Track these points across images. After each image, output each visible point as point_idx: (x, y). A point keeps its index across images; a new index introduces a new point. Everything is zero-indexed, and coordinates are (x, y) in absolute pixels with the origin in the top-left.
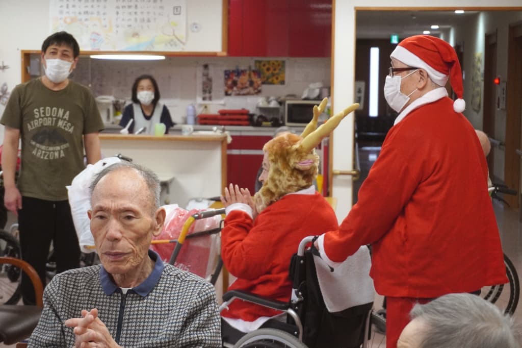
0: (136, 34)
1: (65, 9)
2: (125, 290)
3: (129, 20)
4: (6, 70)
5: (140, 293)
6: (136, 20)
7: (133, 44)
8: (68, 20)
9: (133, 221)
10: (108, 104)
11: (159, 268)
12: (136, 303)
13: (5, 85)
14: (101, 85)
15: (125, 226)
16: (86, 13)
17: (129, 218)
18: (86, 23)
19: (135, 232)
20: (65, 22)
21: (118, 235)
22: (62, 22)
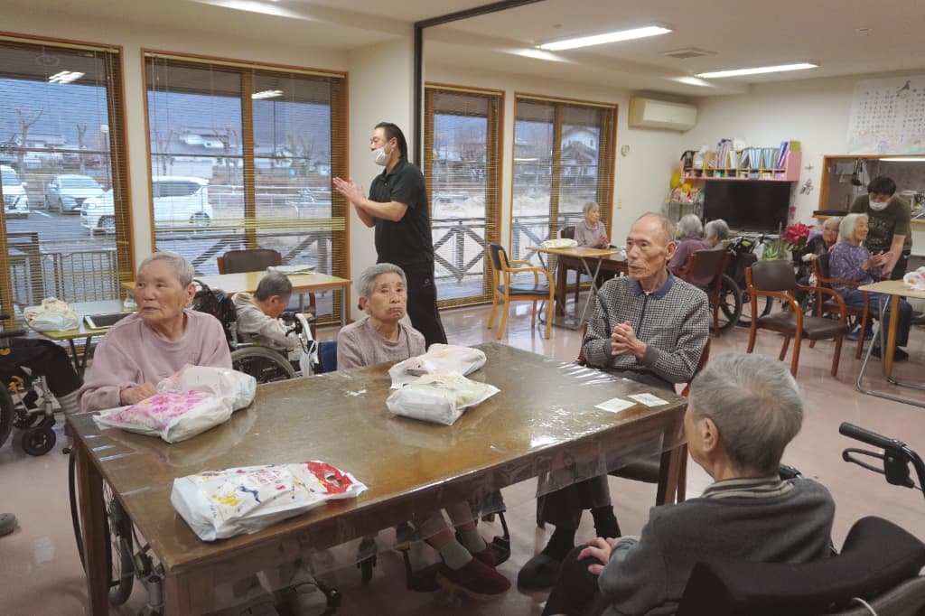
0: (918, 142)
1: (861, 125)
2: (647, 293)
3: (913, 130)
4: (812, 170)
5: (657, 295)
6: (919, 130)
7: (915, 148)
8: (863, 133)
9: (647, 248)
10: (910, 197)
11: (671, 280)
12: (654, 301)
13: (810, 180)
14: (908, 183)
15: (642, 250)
16: (878, 126)
17: (644, 245)
18: (878, 134)
19: (647, 254)
20: (860, 133)
21: (636, 255)
22: (857, 134)
